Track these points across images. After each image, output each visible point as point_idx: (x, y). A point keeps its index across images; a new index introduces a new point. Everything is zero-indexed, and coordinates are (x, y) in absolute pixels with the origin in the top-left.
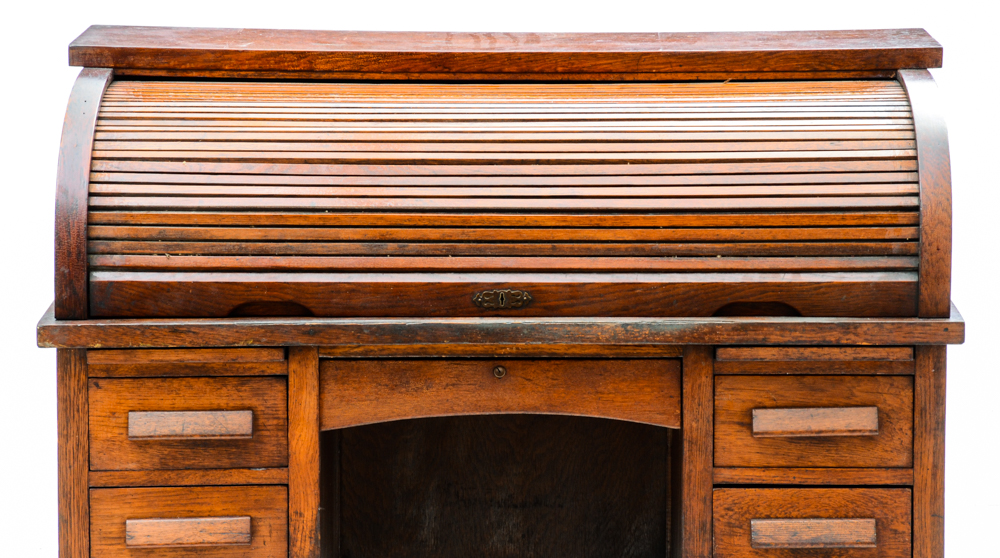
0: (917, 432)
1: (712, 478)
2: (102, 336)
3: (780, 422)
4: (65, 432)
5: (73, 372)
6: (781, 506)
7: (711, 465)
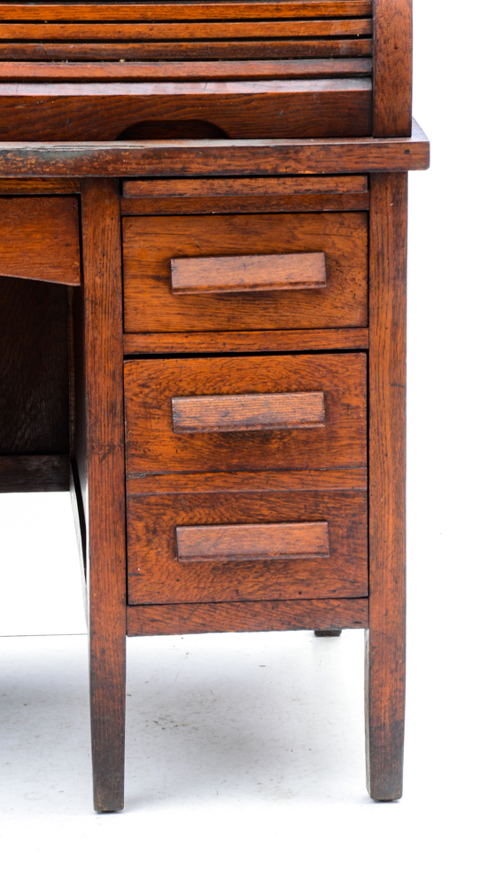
0: (373, 283)
1: (123, 347)
3: (205, 274)
6: (208, 380)
7: (120, 331)
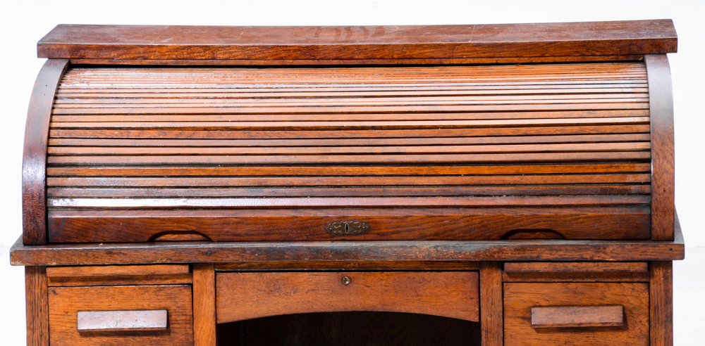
0: (653, 324)
2: (57, 256)
3: (551, 316)
4: (32, 326)
5: (37, 282)
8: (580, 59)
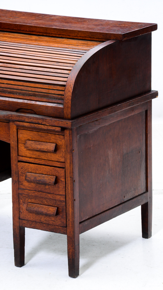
1: (18, 159)
7: (17, 155)
8: (89, 39)
